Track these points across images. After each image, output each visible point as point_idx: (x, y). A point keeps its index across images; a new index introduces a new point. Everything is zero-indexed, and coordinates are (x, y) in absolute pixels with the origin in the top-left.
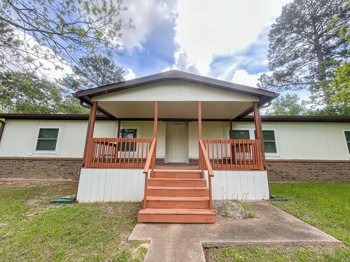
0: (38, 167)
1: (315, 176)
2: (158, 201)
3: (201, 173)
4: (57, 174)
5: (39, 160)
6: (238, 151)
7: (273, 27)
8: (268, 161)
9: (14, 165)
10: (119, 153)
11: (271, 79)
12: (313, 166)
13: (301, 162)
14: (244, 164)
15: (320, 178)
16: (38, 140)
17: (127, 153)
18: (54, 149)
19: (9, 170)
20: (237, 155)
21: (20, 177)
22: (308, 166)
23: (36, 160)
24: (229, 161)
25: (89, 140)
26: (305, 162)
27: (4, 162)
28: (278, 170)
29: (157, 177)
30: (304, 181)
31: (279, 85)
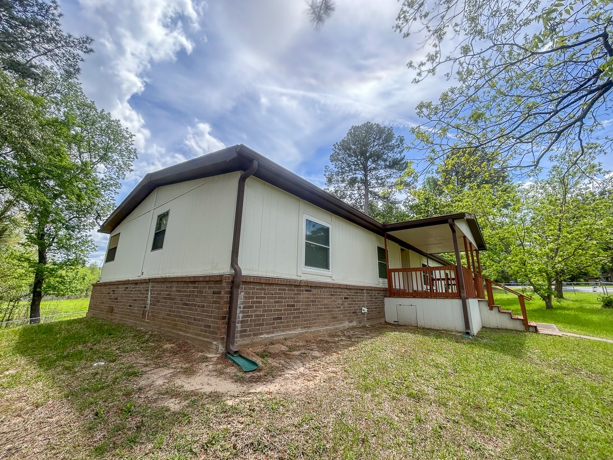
0: (319, 302)
4: (342, 313)
5: (320, 288)
9: (282, 298)
19: (274, 310)
21: (295, 326)
23: (316, 288)
27: (262, 289)
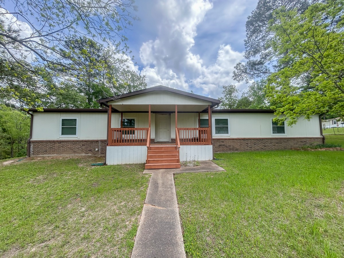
0: (66, 146)
1: (250, 148)
2: (154, 160)
3: (176, 147)
4: (81, 151)
5: (66, 142)
6: (202, 133)
7: (249, 18)
8: (214, 139)
9: (47, 145)
10: (123, 136)
11: (245, 67)
12: (249, 142)
13: (242, 139)
14: (203, 142)
15: (253, 149)
16: (62, 128)
17: (128, 135)
18: (75, 134)
19: (44, 149)
20: (201, 135)
21: (53, 154)
22: (246, 142)
23: (63, 142)
24: (197, 139)
25: (109, 129)
26: (245, 139)
28: (228, 145)
29: (152, 150)
30: (242, 151)
31: (252, 73)
